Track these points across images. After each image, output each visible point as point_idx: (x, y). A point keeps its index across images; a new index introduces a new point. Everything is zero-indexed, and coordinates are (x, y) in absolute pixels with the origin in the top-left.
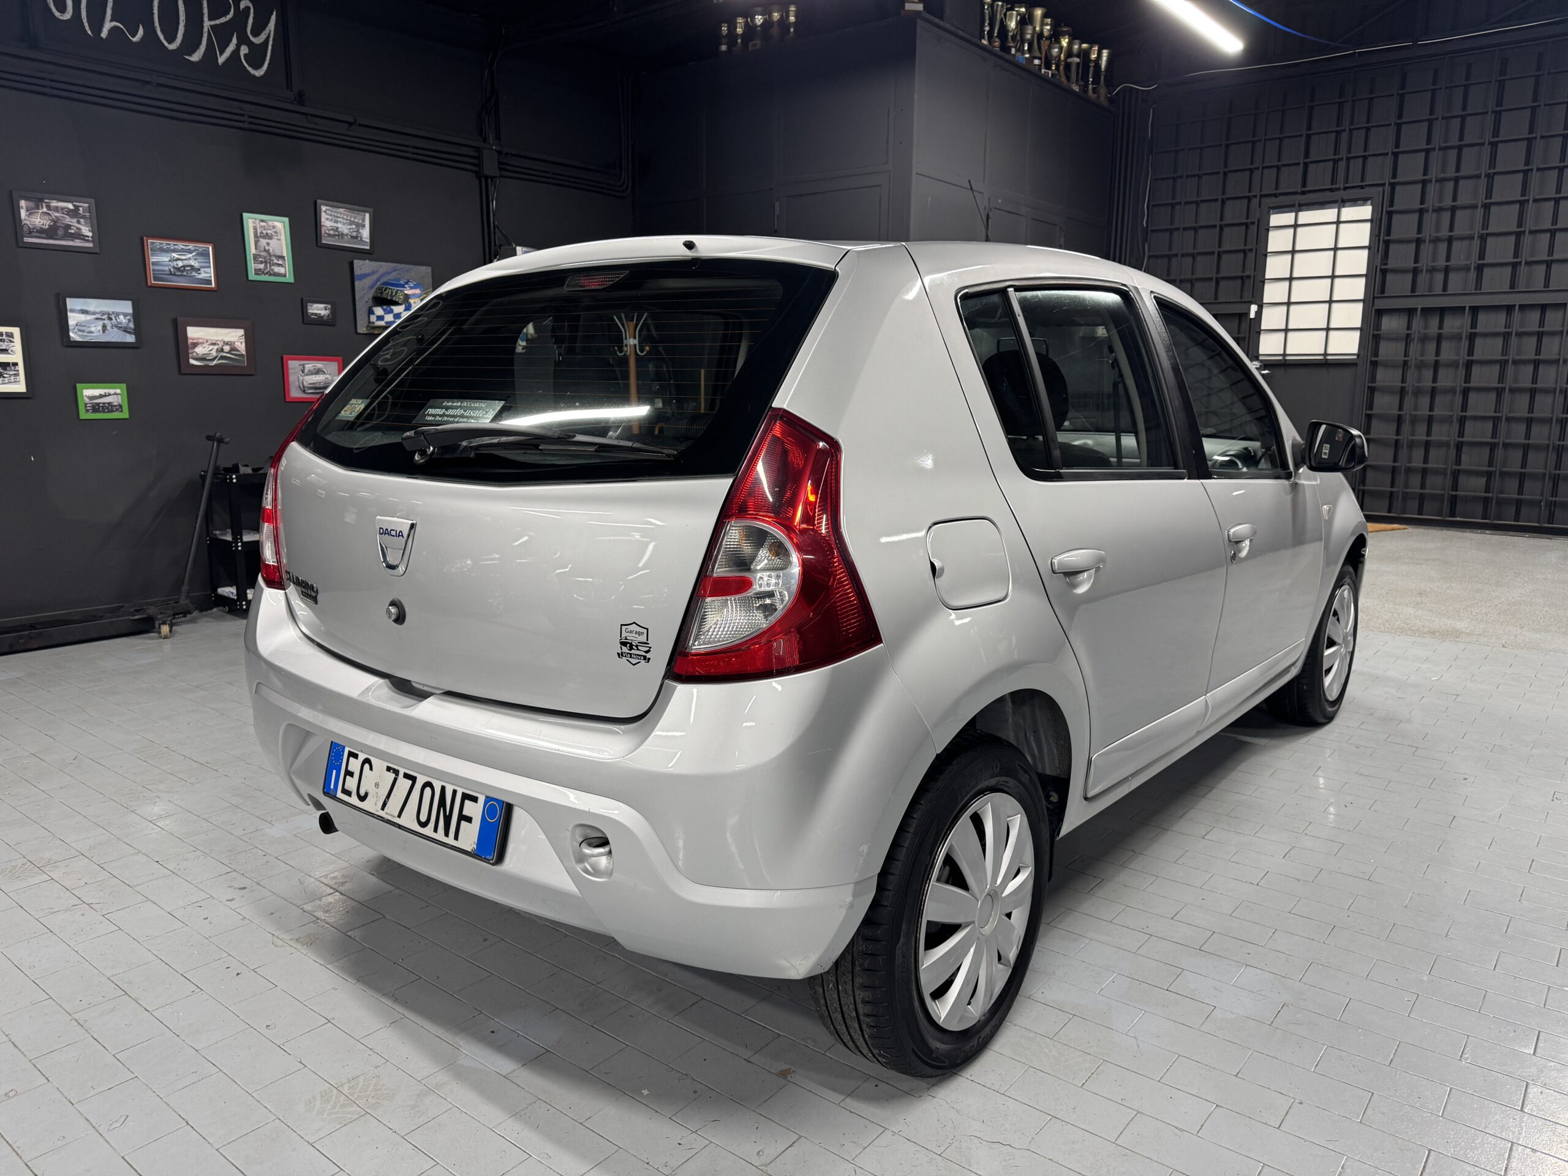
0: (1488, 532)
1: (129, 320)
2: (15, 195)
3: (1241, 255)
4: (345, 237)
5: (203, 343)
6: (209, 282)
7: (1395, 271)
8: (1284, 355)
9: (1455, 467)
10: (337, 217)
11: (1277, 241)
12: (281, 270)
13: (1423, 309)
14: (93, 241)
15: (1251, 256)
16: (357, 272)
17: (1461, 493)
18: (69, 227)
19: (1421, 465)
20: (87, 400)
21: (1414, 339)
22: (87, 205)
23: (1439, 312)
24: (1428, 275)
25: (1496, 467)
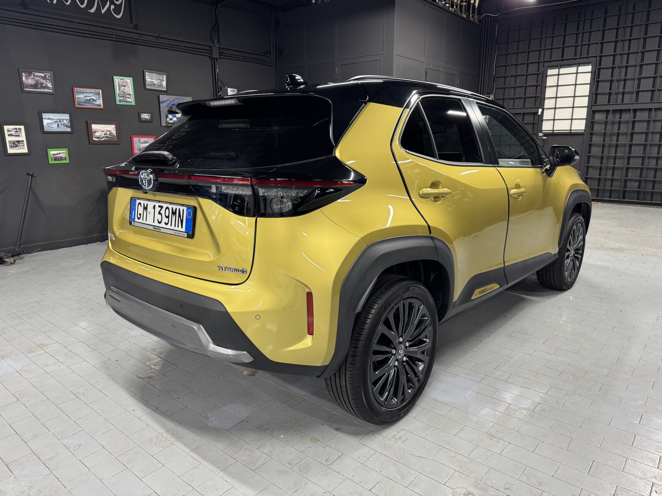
0: (639, 205)
1: (68, 122)
2: (20, 70)
3: (535, 87)
4: (156, 85)
5: (98, 131)
6: (100, 106)
7: (601, 94)
8: (553, 130)
9: (625, 178)
10: (153, 77)
11: (551, 81)
12: (130, 100)
13: (613, 110)
14: (52, 90)
15: (539, 88)
16: (161, 100)
17: (628, 189)
18: (42, 83)
19: (611, 177)
20: (52, 156)
21: (609, 123)
22: (49, 74)
23: (620, 112)
24: (615, 96)
25: (643, 178)
